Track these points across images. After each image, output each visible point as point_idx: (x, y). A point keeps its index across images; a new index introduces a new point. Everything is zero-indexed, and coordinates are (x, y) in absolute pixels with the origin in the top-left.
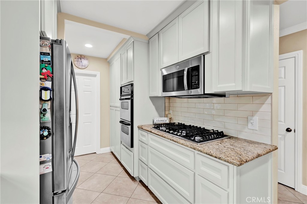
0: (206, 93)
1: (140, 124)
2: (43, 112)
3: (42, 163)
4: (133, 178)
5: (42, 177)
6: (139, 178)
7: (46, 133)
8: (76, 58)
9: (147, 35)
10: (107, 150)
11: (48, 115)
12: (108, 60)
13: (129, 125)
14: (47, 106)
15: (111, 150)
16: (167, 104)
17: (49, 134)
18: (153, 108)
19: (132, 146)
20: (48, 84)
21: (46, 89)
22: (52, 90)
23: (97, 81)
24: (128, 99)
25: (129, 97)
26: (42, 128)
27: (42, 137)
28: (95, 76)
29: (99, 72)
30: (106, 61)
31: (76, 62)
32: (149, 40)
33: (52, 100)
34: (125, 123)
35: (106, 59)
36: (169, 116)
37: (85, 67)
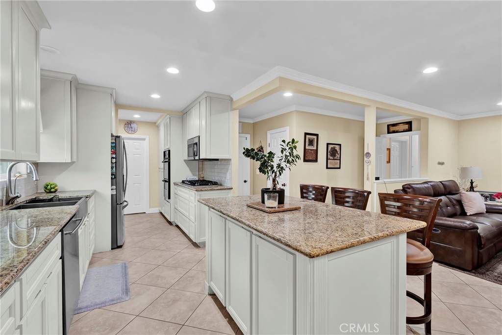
0: (200, 158)
1: (175, 181)
2: (112, 168)
3: (112, 189)
4: (170, 223)
5: (112, 195)
6: (175, 223)
7: (113, 177)
8: (126, 124)
9: (182, 112)
10: (156, 210)
11: (114, 169)
12: (157, 124)
13: (167, 182)
14: (114, 165)
15: (160, 211)
17: (115, 177)
18: (187, 169)
19: (169, 198)
21: (113, 158)
22: (116, 158)
23: (145, 144)
24: (167, 162)
25: (167, 160)
26: (112, 175)
27: (112, 178)
28: (144, 139)
29: (148, 137)
30: (154, 125)
31: (126, 128)
32: (183, 115)
33: (116, 162)
34: (165, 181)
35: (155, 123)
36: (202, 176)
37: (134, 131)
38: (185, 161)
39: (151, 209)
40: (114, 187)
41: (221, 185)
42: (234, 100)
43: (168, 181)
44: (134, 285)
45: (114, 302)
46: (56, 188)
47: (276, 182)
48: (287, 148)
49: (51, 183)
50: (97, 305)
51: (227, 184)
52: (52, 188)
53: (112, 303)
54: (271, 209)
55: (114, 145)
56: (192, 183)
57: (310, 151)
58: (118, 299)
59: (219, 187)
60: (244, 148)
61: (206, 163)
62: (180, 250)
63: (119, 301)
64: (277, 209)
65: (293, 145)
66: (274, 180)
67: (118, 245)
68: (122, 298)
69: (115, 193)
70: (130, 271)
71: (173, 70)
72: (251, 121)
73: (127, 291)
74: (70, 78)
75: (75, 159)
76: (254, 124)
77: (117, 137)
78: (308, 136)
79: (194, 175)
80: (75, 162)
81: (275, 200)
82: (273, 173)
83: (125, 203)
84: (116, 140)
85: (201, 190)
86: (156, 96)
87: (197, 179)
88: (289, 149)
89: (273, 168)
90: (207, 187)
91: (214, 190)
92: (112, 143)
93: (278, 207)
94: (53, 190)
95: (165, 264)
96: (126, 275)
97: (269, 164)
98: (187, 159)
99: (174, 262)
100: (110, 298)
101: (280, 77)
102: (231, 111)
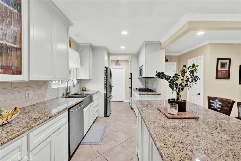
2: (105, 81)
3: (105, 91)
6: (134, 109)
7: (105, 85)
8: (116, 62)
11: (106, 82)
14: (106, 80)
15: (129, 101)
16: (147, 81)
19: (131, 96)
20: (106, 76)
21: (105, 77)
25: (131, 78)
26: (105, 84)
27: (105, 86)
28: (123, 68)
29: (125, 67)
30: (127, 61)
31: (116, 64)
32: (137, 55)
33: (106, 79)
34: (130, 88)
35: (128, 60)
36: (147, 86)
37: (119, 65)
38: (138, 78)
39: (126, 100)
40: (106, 90)
41: (155, 92)
42: (162, 43)
43: (131, 88)
44: (106, 137)
45: (96, 144)
46: (86, 89)
47: (179, 96)
48: (188, 71)
49: (84, 87)
50: (89, 143)
51: (158, 92)
52: (84, 89)
53: (95, 144)
54: (172, 116)
55: (106, 71)
56: (140, 90)
57: (222, 71)
58: (97, 143)
59: (154, 93)
60: (157, 72)
61: (149, 79)
62: (131, 124)
63: (97, 144)
64: (176, 116)
65: (194, 68)
66: (178, 94)
67: (107, 115)
68: (99, 143)
69: (106, 93)
70: (107, 130)
71: (125, 33)
72: (178, 55)
73: (102, 140)
74: (89, 45)
75: (91, 78)
76: (179, 56)
77: (107, 68)
78: (220, 61)
79: (143, 85)
80: (92, 79)
81: (176, 109)
82: (177, 89)
83: (112, 97)
84: (106, 69)
85: (142, 94)
86: (123, 47)
87: (144, 88)
88: (190, 71)
89: (177, 85)
90: (146, 93)
91: (150, 94)
92: (105, 71)
93: (178, 115)
94: (84, 90)
95: (122, 130)
96: (105, 131)
97: (174, 82)
98: (139, 77)
99: (126, 130)
100: (95, 141)
101: (189, 22)
102: (160, 50)
